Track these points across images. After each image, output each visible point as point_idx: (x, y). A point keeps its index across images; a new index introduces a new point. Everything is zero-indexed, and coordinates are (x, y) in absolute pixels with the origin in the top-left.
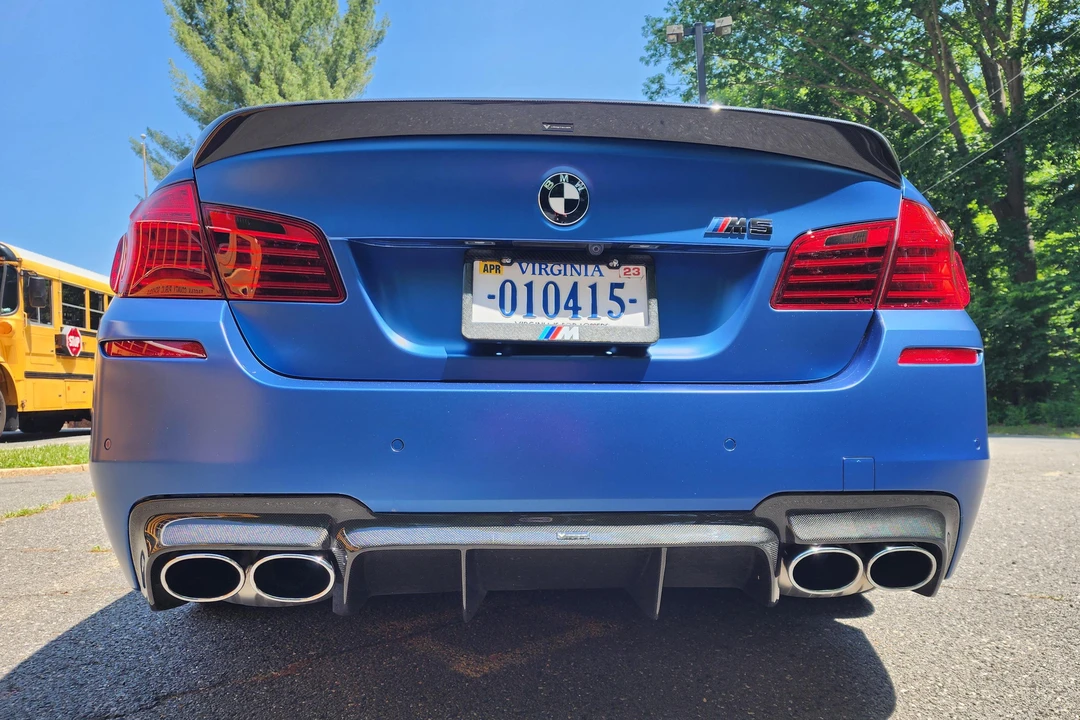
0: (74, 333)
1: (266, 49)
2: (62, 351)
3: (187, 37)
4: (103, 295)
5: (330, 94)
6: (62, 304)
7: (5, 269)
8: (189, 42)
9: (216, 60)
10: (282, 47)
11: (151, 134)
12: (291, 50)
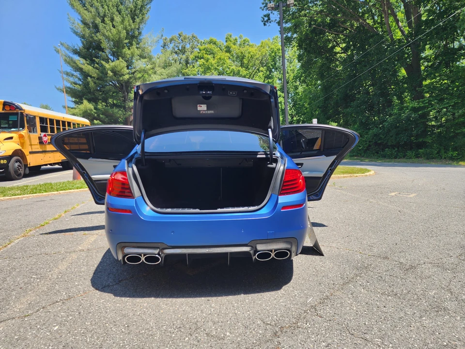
0: (45, 136)
1: (106, 7)
2: (41, 142)
3: (74, 3)
4: (53, 120)
5: (133, 26)
6: (40, 125)
7: (19, 114)
8: (75, 5)
9: (86, 12)
10: (113, 6)
11: (62, 44)
12: (116, 7)
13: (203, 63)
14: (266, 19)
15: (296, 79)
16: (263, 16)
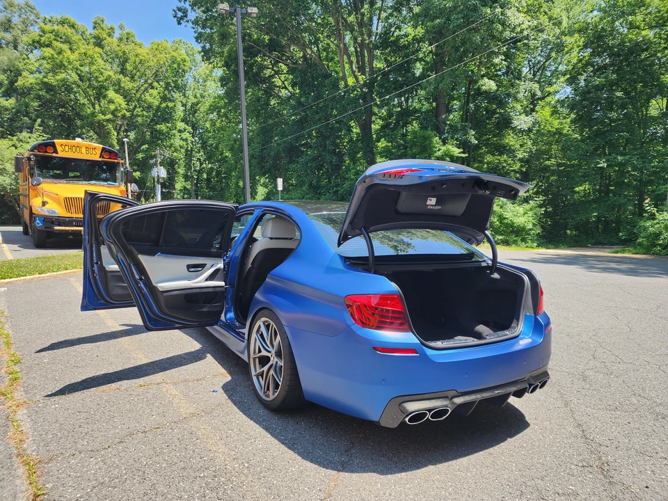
13: (52, 55)
14: (180, 14)
15: (214, 110)
16: (175, 9)
